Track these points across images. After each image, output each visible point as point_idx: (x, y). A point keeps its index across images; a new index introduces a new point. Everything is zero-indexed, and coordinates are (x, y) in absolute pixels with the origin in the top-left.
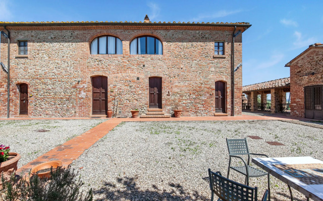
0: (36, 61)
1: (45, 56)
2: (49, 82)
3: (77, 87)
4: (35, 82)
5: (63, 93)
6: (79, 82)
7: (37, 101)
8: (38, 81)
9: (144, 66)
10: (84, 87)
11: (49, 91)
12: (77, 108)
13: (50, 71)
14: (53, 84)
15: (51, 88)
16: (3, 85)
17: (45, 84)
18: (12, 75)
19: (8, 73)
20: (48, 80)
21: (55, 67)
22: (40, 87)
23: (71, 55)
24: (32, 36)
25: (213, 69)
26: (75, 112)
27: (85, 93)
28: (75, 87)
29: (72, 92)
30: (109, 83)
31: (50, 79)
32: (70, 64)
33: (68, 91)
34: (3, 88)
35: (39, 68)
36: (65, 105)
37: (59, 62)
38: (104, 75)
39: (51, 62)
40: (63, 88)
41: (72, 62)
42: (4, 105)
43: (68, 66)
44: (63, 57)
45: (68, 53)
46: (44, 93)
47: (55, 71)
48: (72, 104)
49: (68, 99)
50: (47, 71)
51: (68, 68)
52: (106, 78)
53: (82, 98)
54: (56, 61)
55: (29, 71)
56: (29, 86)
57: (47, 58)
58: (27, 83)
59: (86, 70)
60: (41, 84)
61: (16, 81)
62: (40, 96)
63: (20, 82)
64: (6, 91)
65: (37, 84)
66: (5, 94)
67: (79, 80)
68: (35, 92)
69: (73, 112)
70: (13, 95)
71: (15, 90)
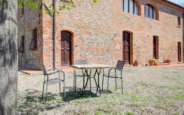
0: (81, 8)
1: (89, 5)
2: (93, 32)
3: (114, 39)
4: (80, 31)
5: (103, 44)
6: (115, 34)
7: (82, 51)
8: (83, 30)
9: (151, 27)
10: (119, 40)
11: (93, 41)
12: (114, 58)
13: (93, 22)
14: (96, 35)
15: (94, 38)
16: (47, 31)
17: (90, 34)
18: (57, 20)
19: (54, 16)
20: (92, 30)
21: (98, 18)
22: (85, 36)
23: (110, 9)
25: (177, 34)
26: (113, 62)
27: (119, 45)
28: (112, 40)
29: (111, 44)
30: (134, 38)
31: (94, 29)
32: (109, 17)
33: (107, 42)
34: (47, 34)
35: (84, 17)
36: (105, 56)
37: (101, 14)
38: (131, 31)
39: (94, 12)
40: (104, 39)
41: (111, 16)
42: (48, 54)
43: (107, 19)
44: (104, 10)
45: (107, 6)
46: (89, 43)
47: (97, 22)
48: (110, 55)
49: (108, 50)
50: (91, 21)
51: (108, 21)
52: (132, 33)
53: (118, 50)
54: (99, 12)
55: (75, 18)
56: (75, 35)
57: (90, 8)
58: (72, 31)
59: (120, 25)
60: (86, 34)
61: (61, 28)
62: (85, 47)
63: (65, 29)
64: (49, 38)
65: (82, 34)
66: (48, 41)
67: (115, 33)
68: (80, 41)
69: (111, 62)
70: (58, 43)
71: (60, 38)
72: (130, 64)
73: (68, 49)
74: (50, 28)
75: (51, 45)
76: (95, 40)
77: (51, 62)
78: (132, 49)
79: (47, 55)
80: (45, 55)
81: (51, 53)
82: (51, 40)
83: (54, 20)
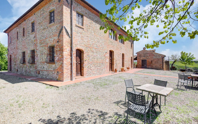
0: (89, 33)
2: (95, 50)
3: (106, 55)
5: (100, 59)
7: (89, 64)
8: (89, 49)
9: (121, 48)
11: (95, 57)
12: (106, 68)
14: (96, 53)
15: (95, 55)
16: (66, 49)
17: (93, 52)
18: (73, 41)
19: (71, 38)
21: (97, 41)
22: (91, 54)
23: (103, 35)
24: (86, 13)
27: (108, 60)
29: (104, 59)
30: (114, 55)
33: (102, 58)
34: (66, 52)
35: (90, 39)
36: (101, 67)
37: (99, 38)
38: (113, 50)
39: (95, 37)
40: (100, 56)
41: (104, 40)
43: (102, 42)
44: (100, 36)
46: (92, 58)
47: (97, 44)
48: (103, 66)
49: (102, 63)
50: (94, 43)
52: (113, 52)
53: (107, 62)
55: (85, 40)
56: (84, 52)
57: (93, 33)
58: (83, 50)
59: (108, 46)
60: (91, 52)
61: (76, 47)
62: (90, 61)
63: (78, 48)
64: (68, 55)
65: (89, 52)
66: (67, 57)
67: (106, 51)
68: (87, 57)
69: (104, 71)
70: (74, 59)
71: (75, 55)
72: (112, 71)
73: (80, 63)
74: (69, 47)
75: (69, 60)
76: (96, 56)
77: (69, 74)
78: (114, 62)
79: (66, 69)
80: (65, 68)
81: (70, 66)
82: (69, 57)
83: (71, 40)
